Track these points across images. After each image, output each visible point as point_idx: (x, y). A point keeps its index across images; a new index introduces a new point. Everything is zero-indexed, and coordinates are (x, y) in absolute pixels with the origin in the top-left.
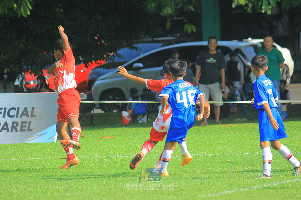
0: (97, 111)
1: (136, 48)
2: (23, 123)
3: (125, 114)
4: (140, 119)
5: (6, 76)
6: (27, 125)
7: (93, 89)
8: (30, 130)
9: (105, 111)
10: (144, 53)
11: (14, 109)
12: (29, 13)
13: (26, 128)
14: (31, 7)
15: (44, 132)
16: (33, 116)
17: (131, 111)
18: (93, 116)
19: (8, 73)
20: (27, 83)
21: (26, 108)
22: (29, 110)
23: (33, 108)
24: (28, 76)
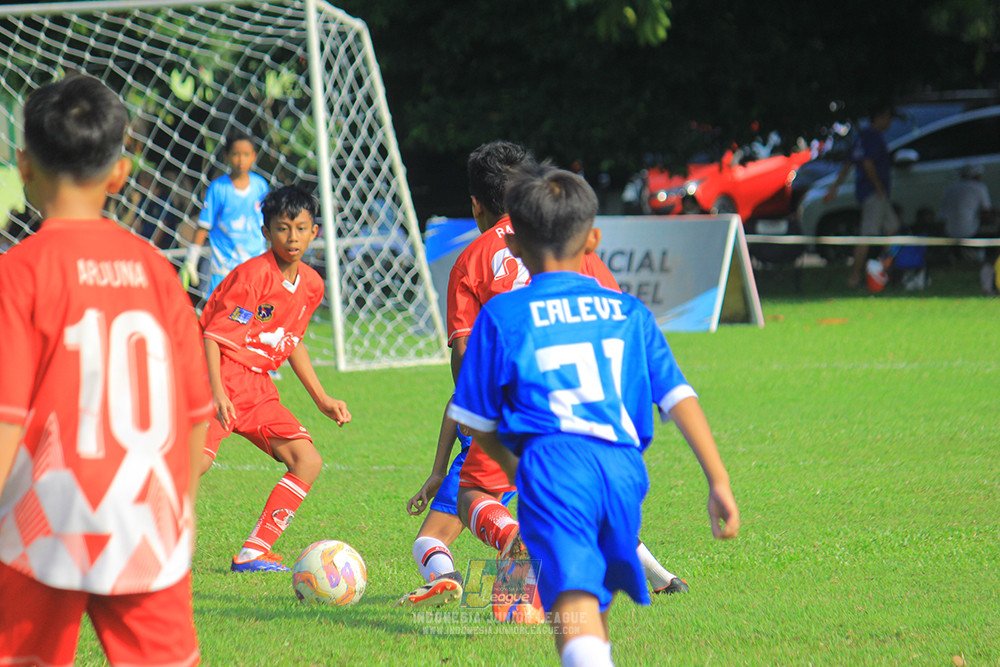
0: (810, 261)
1: (903, 118)
2: (640, 286)
3: (875, 268)
4: (910, 279)
5: (605, 180)
6: (650, 289)
7: (802, 209)
8: (656, 301)
9: (829, 260)
10: (920, 126)
11: (621, 253)
12: (662, 33)
13: (648, 298)
14: (666, 21)
15: (689, 305)
16: (663, 269)
17: (889, 261)
18: (801, 272)
19: (610, 172)
20: (653, 196)
21: (647, 255)
22: (656, 258)
23: (664, 254)
24: (656, 179)
